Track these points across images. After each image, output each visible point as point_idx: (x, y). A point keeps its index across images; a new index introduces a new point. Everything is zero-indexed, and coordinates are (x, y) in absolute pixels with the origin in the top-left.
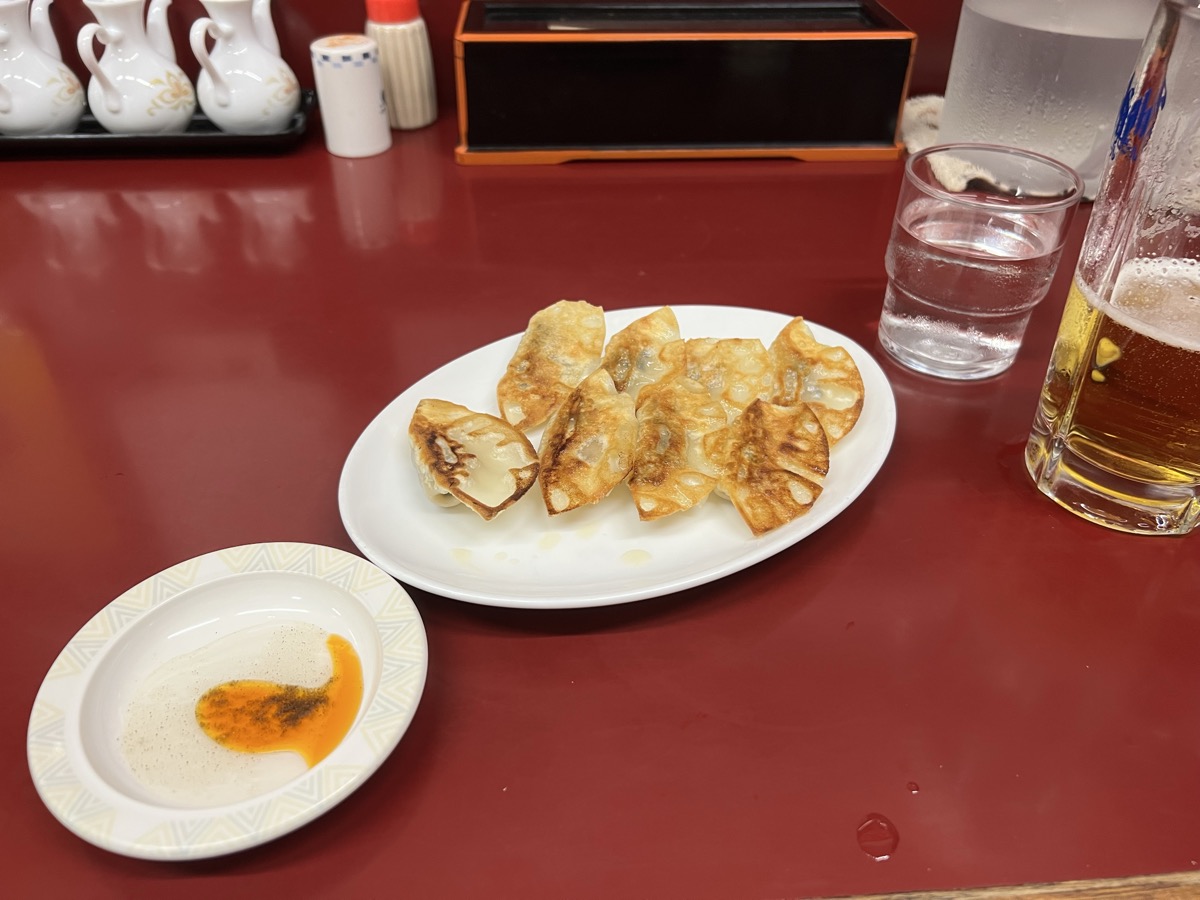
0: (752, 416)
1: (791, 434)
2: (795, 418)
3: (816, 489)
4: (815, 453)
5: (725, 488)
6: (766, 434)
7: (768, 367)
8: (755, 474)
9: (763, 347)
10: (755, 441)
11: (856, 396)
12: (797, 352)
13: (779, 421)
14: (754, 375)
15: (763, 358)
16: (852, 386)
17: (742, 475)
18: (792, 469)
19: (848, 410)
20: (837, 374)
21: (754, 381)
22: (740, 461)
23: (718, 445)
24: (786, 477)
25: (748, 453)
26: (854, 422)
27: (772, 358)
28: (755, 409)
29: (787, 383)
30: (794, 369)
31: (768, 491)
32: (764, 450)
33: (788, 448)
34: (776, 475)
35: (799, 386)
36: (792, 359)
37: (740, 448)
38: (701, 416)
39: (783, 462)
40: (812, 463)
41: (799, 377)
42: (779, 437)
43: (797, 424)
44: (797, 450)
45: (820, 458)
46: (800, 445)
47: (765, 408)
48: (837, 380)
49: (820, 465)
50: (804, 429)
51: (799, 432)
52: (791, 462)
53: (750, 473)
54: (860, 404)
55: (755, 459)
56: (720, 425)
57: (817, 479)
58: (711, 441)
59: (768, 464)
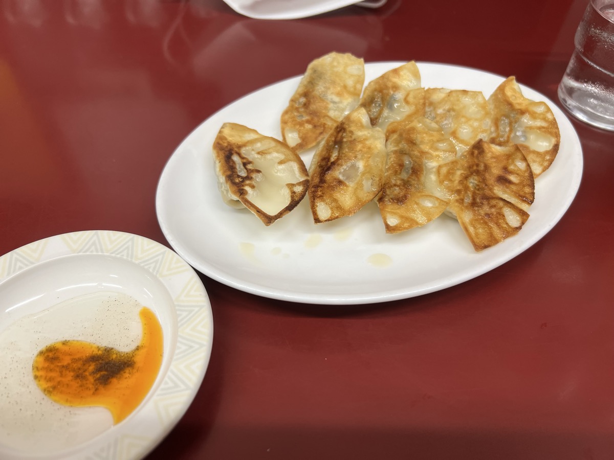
0: (476, 152)
1: (505, 169)
2: (509, 157)
3: (524, 215)
4: (524, 186)
5: (454, 210)
6: (487, 167)
7: (487, 114)
8: (478, 200)
9: (484, 98)
10: (478, 172)
11: (553, 141)
12: (510, 104)
13: (496, 158)
14: (476, 120)
15: (483, 106)
16: (551, 133)
17: (468, 200)
18: (505, 197)
19: (547, 152)
20: (539, 123)
21: (476, 124)
22: (466, 188)
23: (450, 173)
24: (501, 204)
25: (473, 182)
26: (551, 162)
27: (491, 107)
28: (478, 148)
29: (501, 128)
30: (507, 116)
31: (487, 215)
32: (484, 180)
33: (503, 180)
34: (494, 202)
35: (511, 131)
36: (506, 109)
37: (466, 178)
38: (437, 149)
39: (499, 191)
40: (522, 193)
41: (510, 124)
42: (496, 171)
43: (510, 161)
44: (510, 182)
45: (527, 190)
46: (513, 178)
47: (485, 146)
48: (540, 128)
49: (527, 196)
50: (516, 166)
51: (511, 167)
52: (505, 192)
53: (474, 199)
54: (556, 148)
55: (478, 188)
56: (451, 157)
57: (524, 207)
58: (444, 170)
59: (487, 192)
